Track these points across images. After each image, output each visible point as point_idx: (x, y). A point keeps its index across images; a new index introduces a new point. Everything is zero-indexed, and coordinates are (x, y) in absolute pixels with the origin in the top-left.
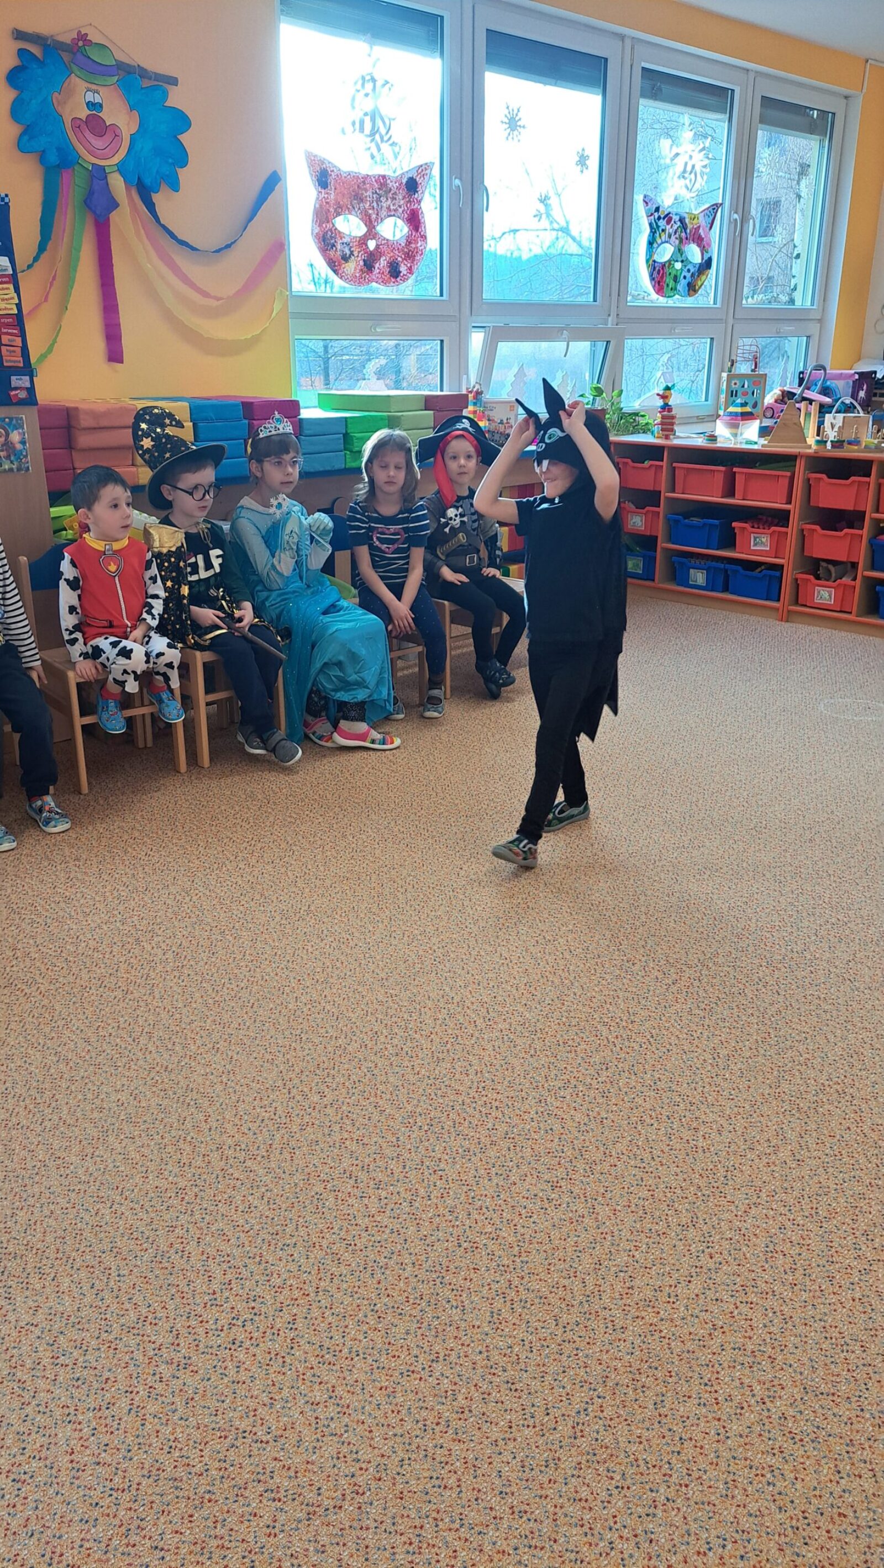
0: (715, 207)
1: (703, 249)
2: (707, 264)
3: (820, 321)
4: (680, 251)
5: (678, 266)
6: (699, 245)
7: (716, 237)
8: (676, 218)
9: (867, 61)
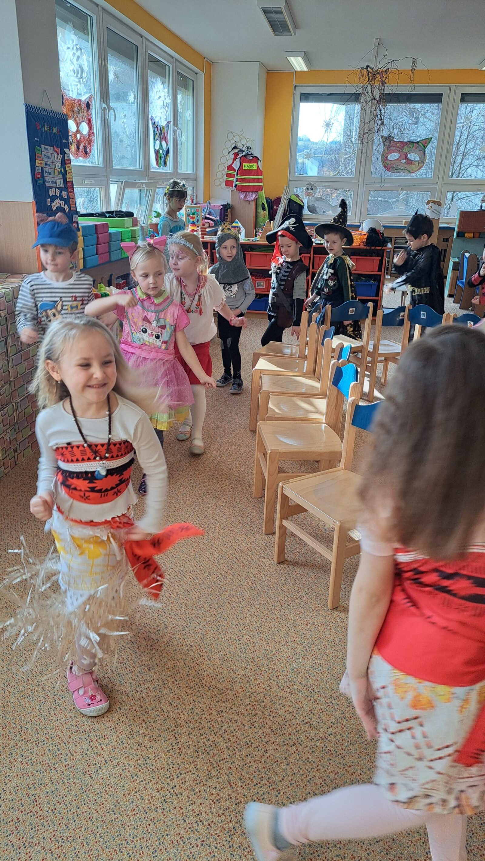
0: (169, 122)
1: (167, 144)
2: (168, 151)
3: (196, 180)
4: (161, 144)
5: (161, 151)
6: (165, 141)
7: (170, 137)
8: (159, 128)
9: (204, 58)
